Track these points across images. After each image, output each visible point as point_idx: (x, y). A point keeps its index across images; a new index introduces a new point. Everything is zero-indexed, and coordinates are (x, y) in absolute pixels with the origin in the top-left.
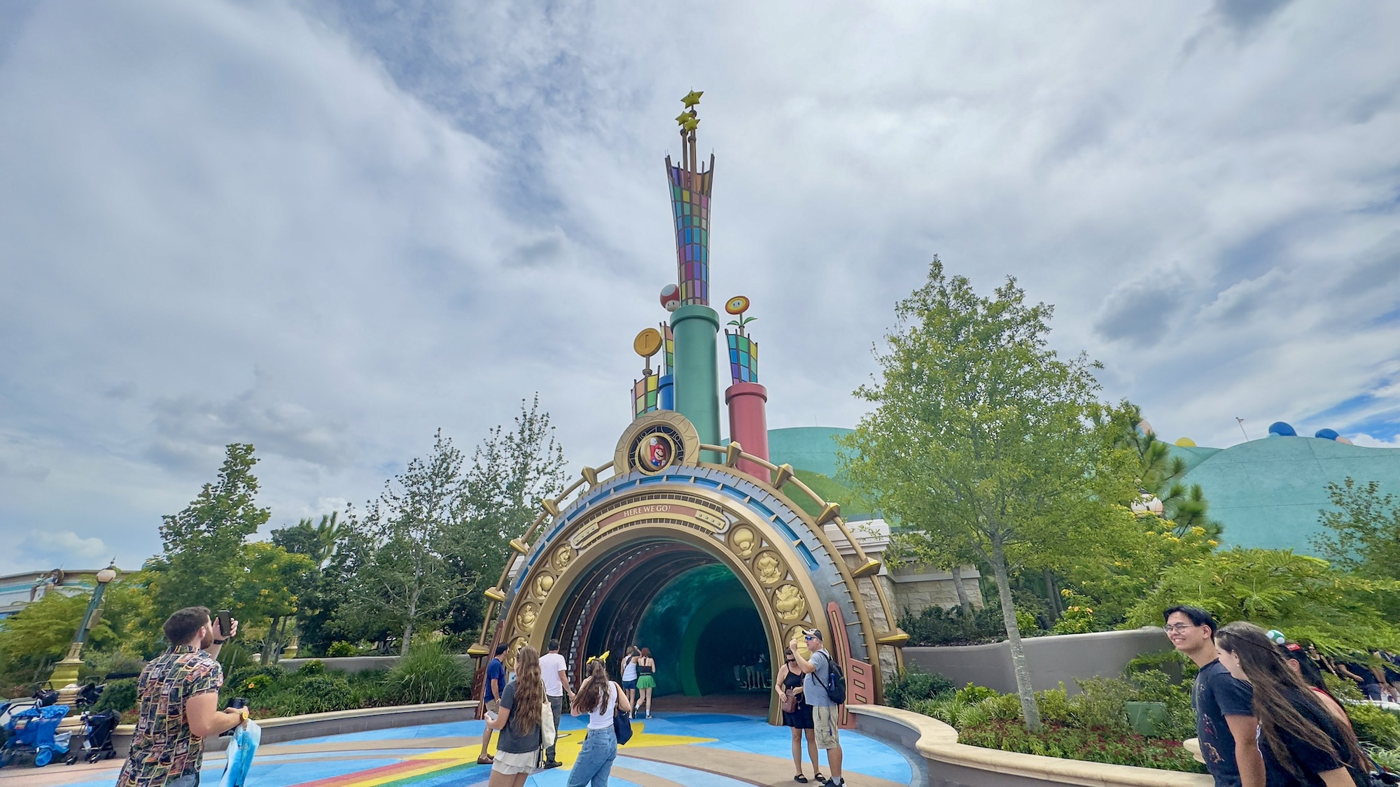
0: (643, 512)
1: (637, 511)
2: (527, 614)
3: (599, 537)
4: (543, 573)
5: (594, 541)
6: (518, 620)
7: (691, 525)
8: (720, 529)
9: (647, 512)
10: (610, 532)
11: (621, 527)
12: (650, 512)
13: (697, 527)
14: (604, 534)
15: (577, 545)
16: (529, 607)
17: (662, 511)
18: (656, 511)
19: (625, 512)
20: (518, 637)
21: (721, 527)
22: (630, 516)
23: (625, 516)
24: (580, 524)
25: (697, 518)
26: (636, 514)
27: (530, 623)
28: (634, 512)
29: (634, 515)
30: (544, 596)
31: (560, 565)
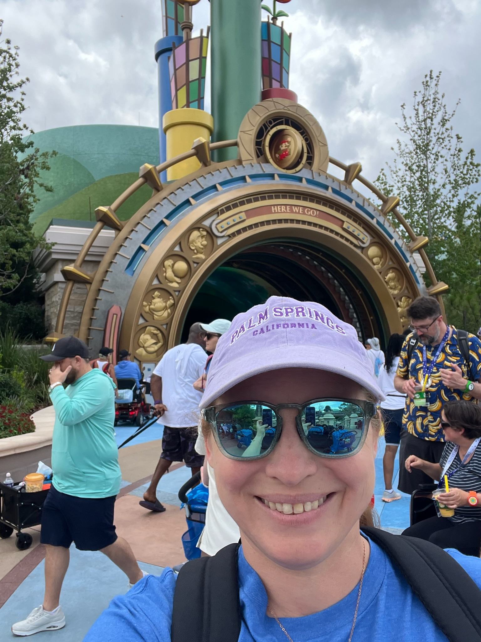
0: (292, 212)
1: (286, 209)
2: (155, 301)
3: (245, 229)
4: (175, 257)
5: (239, 232)
6: (143, 307)
7: (337, 234)
8: (363, 243)
9: (296, 212)
10: (256, 225)
11: (268, 222)
12: (299, 213)
13: (342, 237)
14: (250, 227)
15: (222, 232)
16: (157, 294)
17: (310, 215)
18: (304, 213)
19: (273, 207)
20: (146, 327)
21: (365, 241)
22: (278, 212)
23: (273, 212)
24: (219, 209)
25: (344, 230)
26: (284, 212)
27: (163, 311)
28: (283, 209)
29: (282, 212)
30: (178, 283)
31: (195, 251)
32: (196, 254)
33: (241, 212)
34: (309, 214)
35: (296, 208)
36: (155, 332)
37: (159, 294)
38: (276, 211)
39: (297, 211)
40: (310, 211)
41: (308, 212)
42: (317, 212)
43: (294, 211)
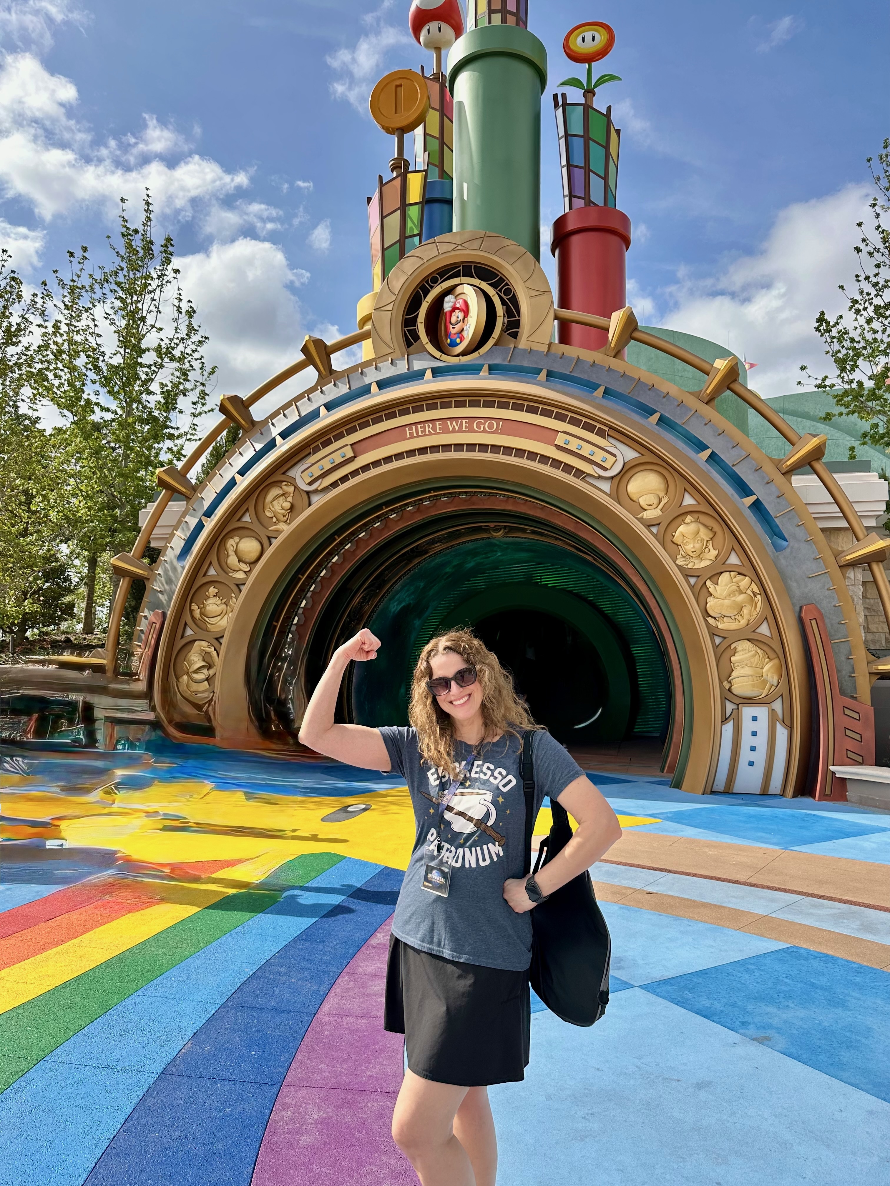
0: (445, 430)
1: (434, 428)
2: (210, 601)
3: (355, 473)
4: (241, 532)
5: (344, 479)
6: (191, 611)
7: (544, 459)
8: (605, 469)
9: (454, 431)
10: (376, 464)
11: (399, 456)
12: (460, 431)
13: (556, 464)
14: (365, 468)
15: (310, 484)
16: (212, 590)
17: (485, 431)
18: (471, 430)
19: (407, 429)
20: (195, 641)
21: (607, 465)
22: (418, 436)
23: (408, 436)
24: (312, 447)
25: (558, 447)
26: (430, 434)
27: (219, 618)
28: (427, 429)
29: (426, 435)
30: (245, 572)
31: (274, 520)
32: (275, 524)
33: (347, 445)
34: (482, 429)
35: (454, 423)
36: (208, 649)
37: (216, 591)
38: (415, 435)
39: (457, 428)
40: (484, 424)
41: (478, 427)
42: (498, 425)
43: (451, 429)
